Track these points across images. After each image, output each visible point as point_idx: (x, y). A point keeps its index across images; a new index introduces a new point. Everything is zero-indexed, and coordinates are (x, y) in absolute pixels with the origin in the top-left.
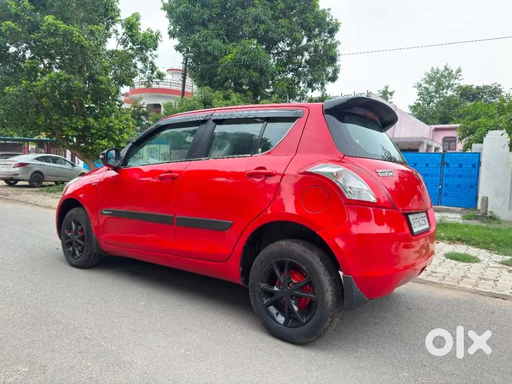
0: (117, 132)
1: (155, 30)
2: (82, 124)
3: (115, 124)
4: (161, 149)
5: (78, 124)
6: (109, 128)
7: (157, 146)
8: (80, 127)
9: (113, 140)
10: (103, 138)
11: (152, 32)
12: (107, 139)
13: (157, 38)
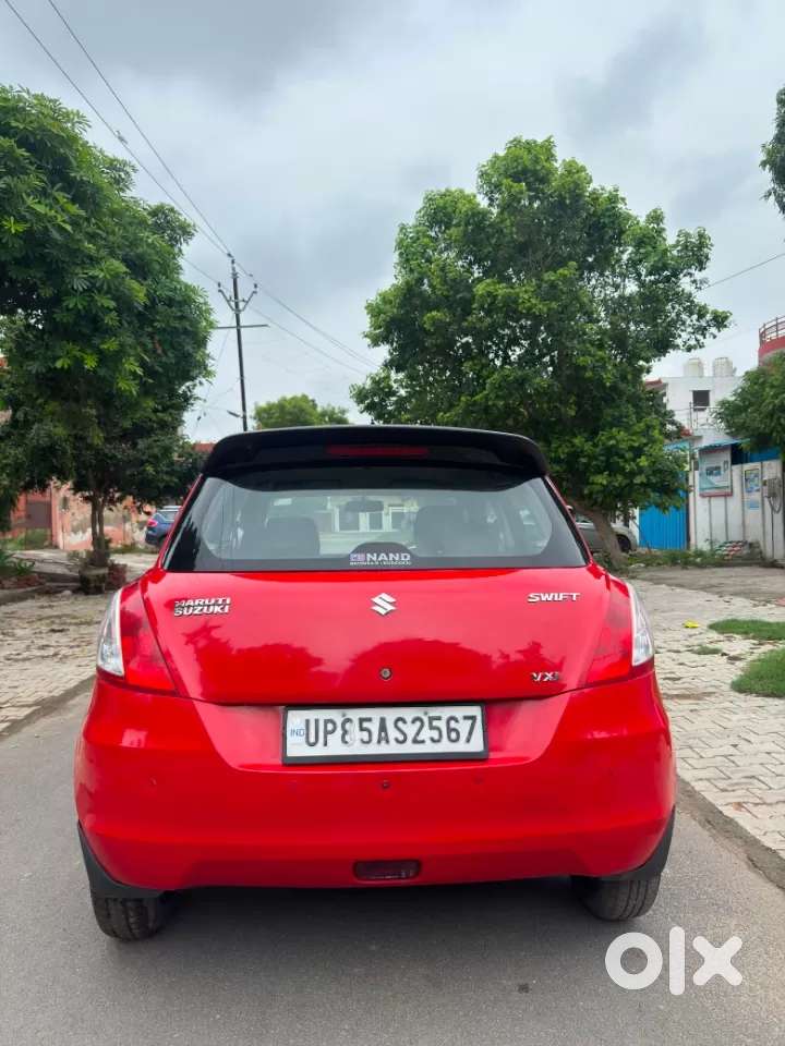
0: (629, 455)
1: (693, 231)
2: (566, 451)
3: (618, 442)
4: (765, 469)
5: (560, 450)
6: (611, 452)
7: (757, 465)
8: (562, 457)
9: (622, 470)
10: (601, 473)
11: (687, 235)
12: (606, 473)
13: (701, 246)
